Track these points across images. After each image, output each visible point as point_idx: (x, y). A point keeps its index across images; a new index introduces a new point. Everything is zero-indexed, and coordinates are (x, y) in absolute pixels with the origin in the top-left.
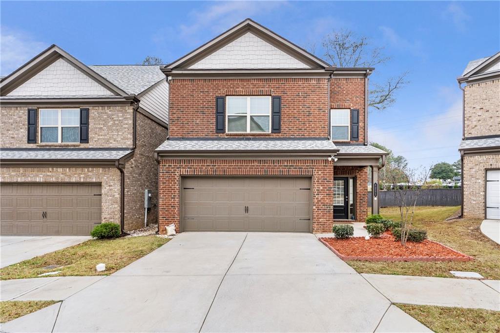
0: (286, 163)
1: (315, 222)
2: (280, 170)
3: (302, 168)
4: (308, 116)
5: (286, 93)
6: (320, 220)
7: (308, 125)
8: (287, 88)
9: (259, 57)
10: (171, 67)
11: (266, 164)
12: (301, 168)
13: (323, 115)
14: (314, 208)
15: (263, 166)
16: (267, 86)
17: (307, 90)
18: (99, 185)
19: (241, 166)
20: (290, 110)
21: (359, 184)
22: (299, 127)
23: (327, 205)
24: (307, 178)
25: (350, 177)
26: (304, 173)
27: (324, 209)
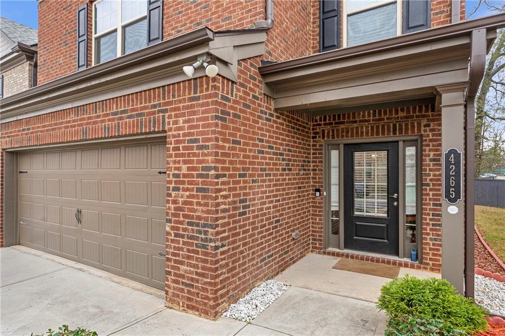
2: (105, 126)
3: (143, 114)
6: (181, 267)
12: (141, 115)
14: (167, 229)
15: (81, 119)
21: (431, 160)
22: (196, 20)
23: (198, 225)
24: (158, 140)
25: (404, 141)
26: (146, 127)
27: (192, 238)
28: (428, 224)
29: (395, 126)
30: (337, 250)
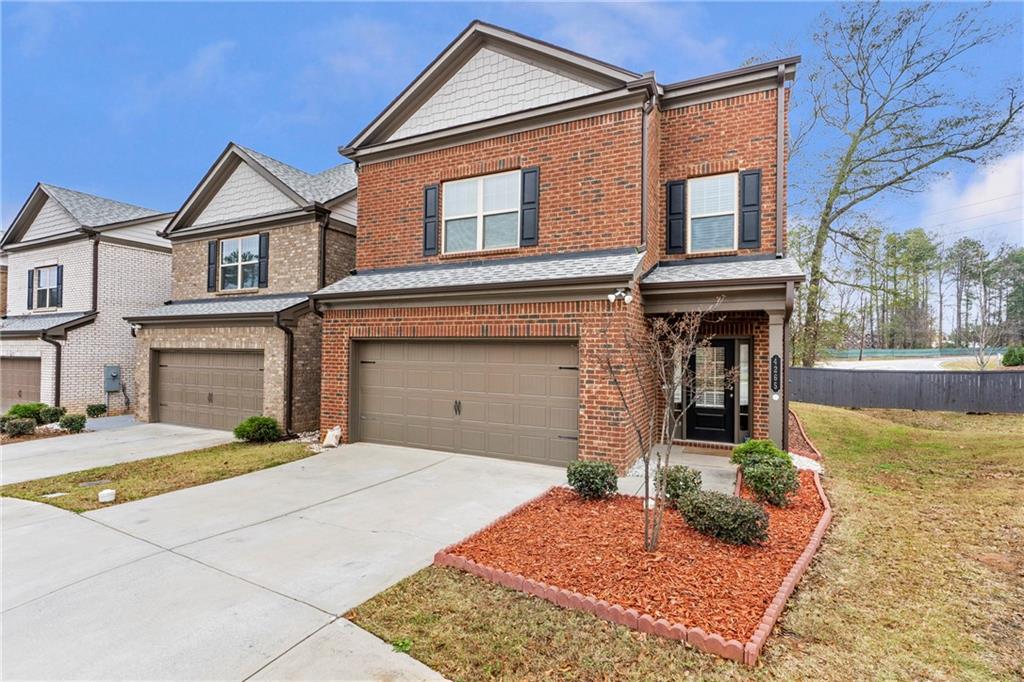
0: (523, 310)
1: (583, 447)
2: (511, 327)
3: (556, 321)
4: (596, 201)
5: (550, 159)
6: (594, 441)
7: (594, 221)
8: (551, 146)
9: (502, 92)
10: (355, 146)
11: (485, 315)
12: (554, 321)
13: (631, 196)
14: (581, 413)
15: (480, 318)
16: (513, 151)
17: (594, 144)
18: (260, 353)
19: (441, 319)
20: (557, 193)
21: (761, 358)
22: (575, 229)
23: (610, 409)
24: (572, 343)
25: (739, 340)
26: (559, 331)
27: (604, 418)
28: (758, 413)
29: (732, 326)
30: (680, 440)
